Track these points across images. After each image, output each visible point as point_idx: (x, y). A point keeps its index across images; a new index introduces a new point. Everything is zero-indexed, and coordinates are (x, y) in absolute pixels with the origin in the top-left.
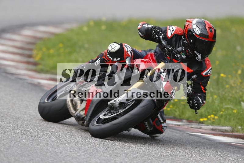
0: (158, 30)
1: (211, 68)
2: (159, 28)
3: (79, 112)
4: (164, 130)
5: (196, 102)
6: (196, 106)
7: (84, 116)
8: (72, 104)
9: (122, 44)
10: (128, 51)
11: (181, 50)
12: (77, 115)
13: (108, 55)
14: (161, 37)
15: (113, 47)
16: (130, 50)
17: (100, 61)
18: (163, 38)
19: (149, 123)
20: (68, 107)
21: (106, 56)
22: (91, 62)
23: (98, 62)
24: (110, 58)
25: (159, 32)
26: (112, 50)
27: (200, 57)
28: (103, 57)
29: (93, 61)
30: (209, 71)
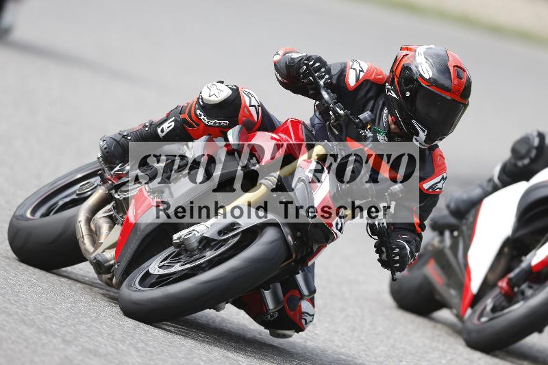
0: (317, 64)
1: (445, 175)
2: (319, 59)
3: (101, 251)
4: (306, 323)
5: (397, 250)
6: (397, 262)
7: (112, 262)
8: (90, 230)
9: (238, 88)
10: (251, 106)
11: (369, 119)
12: (95, 258)
13: (199, 112)
14: (322, 82)
15: (214, 91)
16: (256, 104)
17: (173, 124)
18: (327, 86)
20: (78, 237)
21: (193, 112)
22: (147, 126)
23: (168, 126)
24: (202, 118)
25: (318, 69)
26: (210, 98)
27: (423, 136)
28: (181, 116)
29: (154, 126)
30: (439, 182)
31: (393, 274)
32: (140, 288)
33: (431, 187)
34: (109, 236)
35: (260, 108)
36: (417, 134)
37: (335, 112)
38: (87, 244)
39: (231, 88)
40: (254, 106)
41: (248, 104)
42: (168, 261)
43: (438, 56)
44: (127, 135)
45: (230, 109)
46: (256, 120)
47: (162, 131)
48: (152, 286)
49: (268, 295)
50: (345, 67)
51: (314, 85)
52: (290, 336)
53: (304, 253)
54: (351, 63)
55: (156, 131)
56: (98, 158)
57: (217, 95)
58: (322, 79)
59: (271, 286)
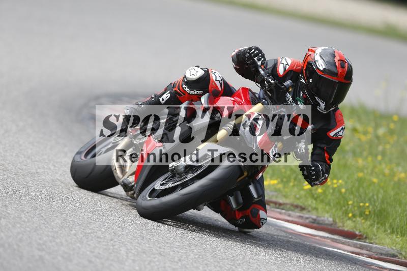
0: (257, 51)
1: (343, 127)
3: (126, 177)
5: (314, 168)
6: (314, 175)
7: (133, 184)
9: (208, 71)
10: (216, 81)
11: (290, 85)
12: (123, 182)
13: (184, 86)
14: (259, 63)
15: (193, 72)
16: (220, 80)
17: (169, 95)
19: (237, 200)
20: (113, 169)
21: (180, 86)
22: (153, 98)
23: (166, 96)
24: (186, 89)
25: (257, 55)
26: (191, 77)
27: (323, 105)
28: (174, 89)
29: (157, 97)
30: (340, 131)
32: (149, 198)
33: (335, 135)
34: (131, 167)
35: (222, 82)
36: (320, 105)
37: (268, 82)
38: (118, 173)
39: (203, 70)
40: (219, 81)
41: (215, 80)
42: (167, 180)
44: (141, 105)
45: (203, 83)
46: (220, 89)
47: (163, 100)
48: (157, 197)
49: (232, 200)
50: (277, 62)
53: (253, 171)
54: (281, 60)
55: (159, 100)
57: (195, 75)
59: (234, 193)
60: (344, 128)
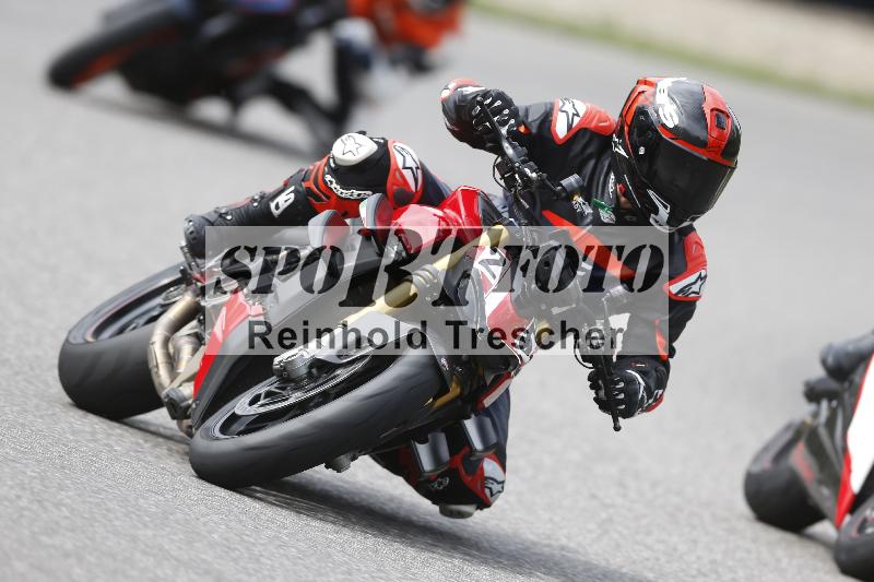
0: (498, 103)
1: (703, 273)
2: (500, 96)
3: (177, 385)
4: (492, 495)
5: (622, 385)
6: (621, 402)
8: (167, 355)
9: (386, 142)
10: (404, 168)
11: (576, 185)
12: (168, 396)
13: (328, 178)
14: (504, 131)
15: (351, 146)
16: (414, 166)
17: (292, 196)
19: (435, 453)
20: (150, 366)
21: (320, 178)
22: (255, 200)
23: (285, 200)
24: (333, 187)
25: (499, 111)
26: (345, 157)
27: (664, 213)
28: (304, 184)
29: (266, 199)
30: (695, 283)
31: (615, 420)
32: (220, 435)
33: (681, 291)
35: (419, 172)
36: (656, 211)
37: (523, 175)
38: (162, 374)
39: (376, 142)
40: (411, 168)
41: (401, 166)
43: (692, 93)
44: (227, 214)
45: (374, 172)
46: (413, 188)
47: (277, 207)
49: (423, 451)
50: (552, 109)
51: (492, 135)
52: (469, 515)
53: (475, 386)
55: (269, 207)
56: (182, 248)
57: (355, 151)
58: (504, 126)
59: (429, 436)
60: (706, 277)
